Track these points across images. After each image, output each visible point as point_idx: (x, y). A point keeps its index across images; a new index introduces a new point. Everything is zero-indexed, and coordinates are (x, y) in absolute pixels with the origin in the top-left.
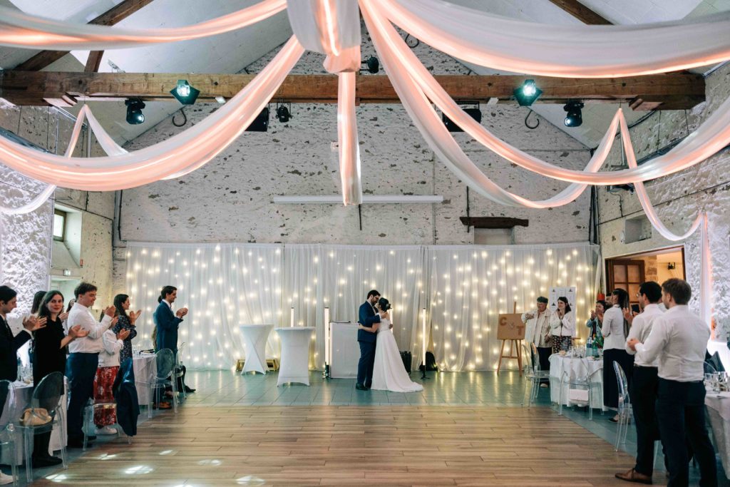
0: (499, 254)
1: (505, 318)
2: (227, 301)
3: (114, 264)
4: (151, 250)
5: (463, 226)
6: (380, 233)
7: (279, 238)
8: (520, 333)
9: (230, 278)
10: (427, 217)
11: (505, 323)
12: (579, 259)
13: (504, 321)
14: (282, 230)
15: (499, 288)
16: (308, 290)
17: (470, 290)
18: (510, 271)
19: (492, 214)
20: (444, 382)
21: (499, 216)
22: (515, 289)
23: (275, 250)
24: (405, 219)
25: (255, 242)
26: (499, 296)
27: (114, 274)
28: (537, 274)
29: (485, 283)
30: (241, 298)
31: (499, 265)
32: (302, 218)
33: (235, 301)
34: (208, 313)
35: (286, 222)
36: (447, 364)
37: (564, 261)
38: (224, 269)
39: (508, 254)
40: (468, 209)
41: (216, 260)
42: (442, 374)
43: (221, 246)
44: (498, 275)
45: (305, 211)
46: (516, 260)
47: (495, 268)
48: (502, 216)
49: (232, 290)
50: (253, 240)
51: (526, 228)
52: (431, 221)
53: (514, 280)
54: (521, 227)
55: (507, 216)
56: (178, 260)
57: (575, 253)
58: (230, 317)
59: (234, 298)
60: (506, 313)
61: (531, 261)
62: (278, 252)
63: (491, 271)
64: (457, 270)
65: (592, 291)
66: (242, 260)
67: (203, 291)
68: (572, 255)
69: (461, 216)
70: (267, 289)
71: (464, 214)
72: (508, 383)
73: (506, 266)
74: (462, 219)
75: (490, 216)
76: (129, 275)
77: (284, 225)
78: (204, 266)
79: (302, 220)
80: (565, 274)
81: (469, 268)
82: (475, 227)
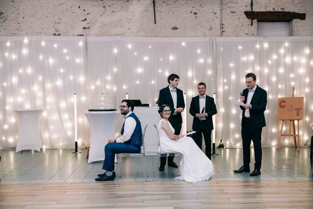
0: (279, 44)
1: (284, 102)
2: (36, 88)
5: (247, 19)
6: (173, 27)
7: (81, 31)
8: (298, 115)
9: (41, 68)
10: (215, 12)
11: (284, 106)
13: (283, 104)
14: (84, 24)
15: (278, 75)
16: (109, 78)
18: (288, 60)
19: (274, 9)
20: (229, 159)
21: (280, 10)
22: (292, 76)
23: (78, 41)
24: (195, 14)
25: (59, 35)
26: (278, 82)
29: (266, 71)
30: (49, 86)
31: (279, 55)
32: (102, 13)
33: (44, 89)
34: (20, 99)
35: (87, 17)
36: (232, 142)
38: (32, 60)
39: (287, 44)
40: (252, 4)
41: (25, 51)
42: (228, 150)
43: (28, 39)
44: (278, 63)
45: (104, 7)
46: (295, 50)
47: (275, 57)
48: (282, 10)
49: (40, 78)
50: (57, 33)
51: (303, 21)
52: (218, 15)
53: (292, 68)
54: (298, 20)
55: (287, 10)
58: (39, 103)
59: (43, 85)
60: (284, 97)
61: (307, 51)
62: (81, 44)
63: (272, 60)
64: (241, 59)
66: (48, 51)
67: (15, 80)
69: (245, 10)
70: (71, 78)
71: (249, 9)
72: (284, 157)
73: (285, 55)
74: (246, 13)
75: (272, 10)
77: (86, 20)
78: (14, 57)
79: (101, 15)
81: (252, 58)
82: (258, 21)
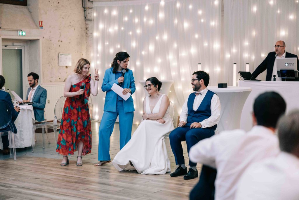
2: (171, 57)
4: (110, 9)
33: (178, 58)
38: (167, 25)
41: (161, 15)
49: (175, 45)
56: (131, 17)
58: (174, 74)
59: (177, 53)
67: (151, 48)
76: (96, 34)
78: (151, 22)
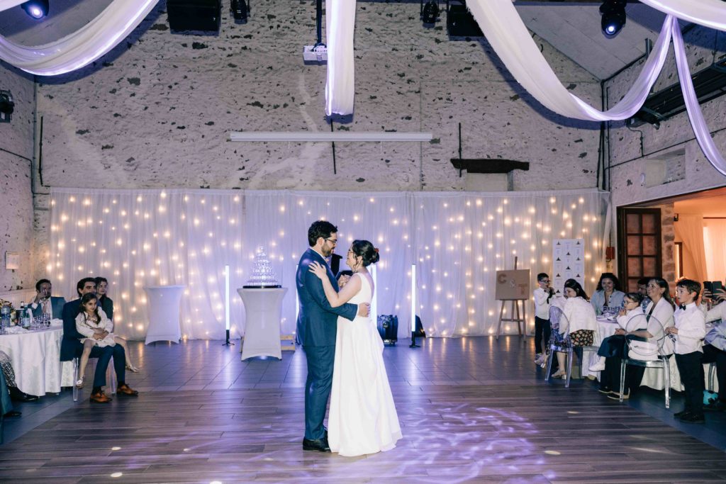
0: (496, 202)
1: (504, 276)
2: (175, 258)
3: (35, 215)
4: (81, 198)
5: (454, 169)
6: (358, 178)
7: (236, 183)
8: (523, 293)
9: (183, 231)
10: (413, 159)
11: (505, 281)
12: (586, 208)
13: (503, 279)
14: (242, 174)
15: (494, 241)
16: (274, 244)
17: (462, 244)
18: (507, 221)
19: (488, 156)
20: (433, 352)
21: (496, 158)
22: (513, 242)
23: (234, 196)
24: (387, 161)
25: (208, 187)
26: (494, 250)
27: (36, 226)
28: (539, 225)
29: (480, 235)
30: (193, 254)
31: (495, 214)
32: (265, 159)
33: (186, 259)
34: (153, 273)
35: (245, 164)
36: (436, 329)
37: (569, 210)
38: (171, 219)
39: (506, 202)
40: (460, 150)
41: (162, 209)
42: (431, 340)
43: (166, 193)
44: (494, 226)
45: (268, 151)
46: (514, 209)
47: (491, 218)
48: (499, 158)
49: (182, 244)
50: (205, 186)
51: (526, 172)
52: (417, 163)
53: (514, 231)
54: (520, 170)
55: (505, 158)
56: (116, 209)
57: (581, 201)
58: (179, 277)
59: (184, 254)
60: (503, 269)
61: (532, 210)
62: (237, 199)
63: (487, 221)
64: (447, 220)
65: (600, 244)
66: (194, 209)
67: (147, 247)
68: (577, 203)
69: (451, 157)
70: (223, 244)
71: (456, 156)
73: (503, 216)
74: (454, 161)
75: (486, 157)
76: (54, 228)
77: (244, 168)
78: (147, 216)
79: (265, 162)
80: (570, 225)
81: (461, 218)
82: (468, 172)
